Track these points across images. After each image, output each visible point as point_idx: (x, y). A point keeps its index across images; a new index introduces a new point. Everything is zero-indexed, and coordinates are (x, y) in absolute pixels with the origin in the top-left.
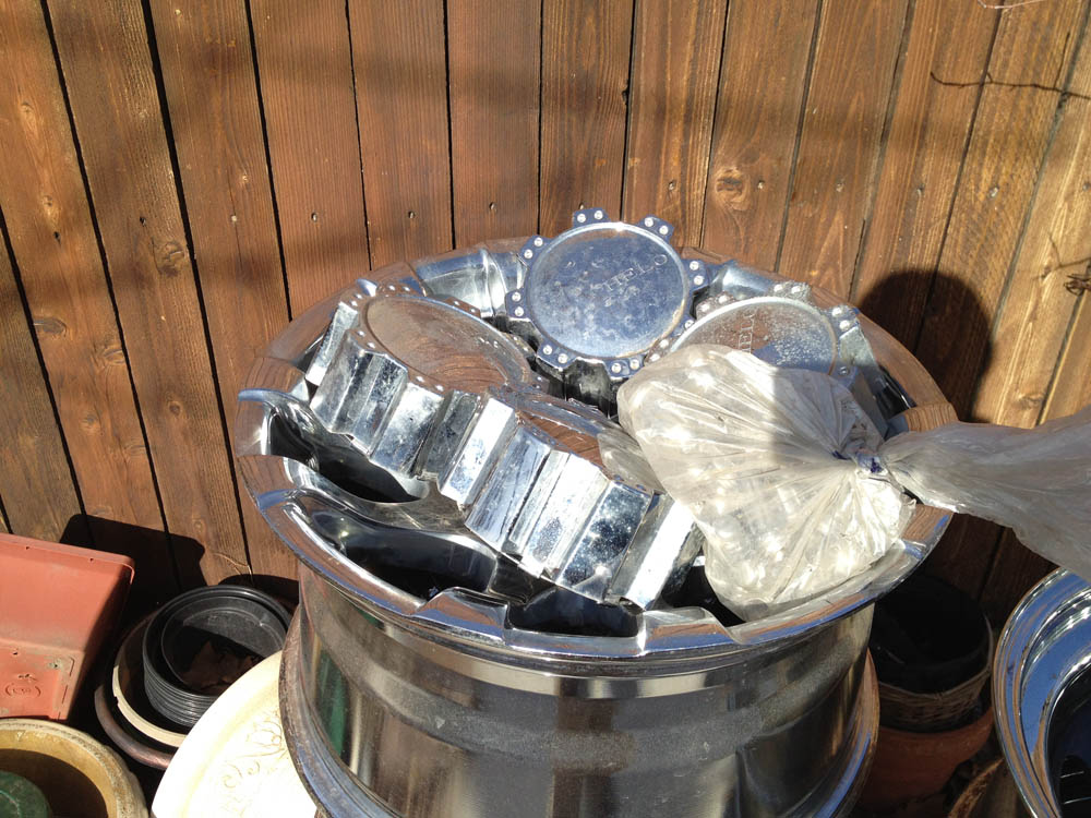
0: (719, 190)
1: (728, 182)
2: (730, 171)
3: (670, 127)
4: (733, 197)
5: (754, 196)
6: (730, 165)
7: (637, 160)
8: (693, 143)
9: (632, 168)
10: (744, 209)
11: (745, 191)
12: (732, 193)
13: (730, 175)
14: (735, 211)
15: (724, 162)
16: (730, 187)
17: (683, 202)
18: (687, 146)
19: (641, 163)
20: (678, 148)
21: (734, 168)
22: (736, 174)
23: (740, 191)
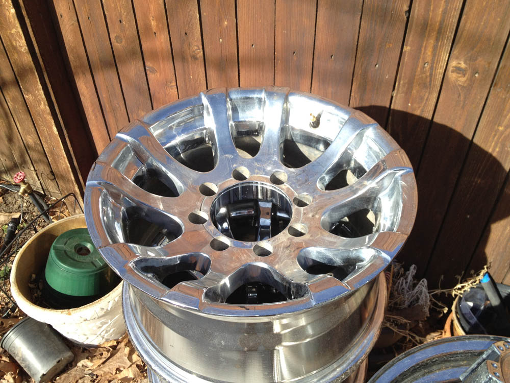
0: (453, 72)
1: (458, 70)
2: (460, 64)
3: (429, 34)
4: (460, 77)
5: (472, 80)
6: (461, 60)
7: (409, 48)
8: (441, 45)
9: (405, 51)
10: (466, 85)
11: (467, 76)
12: (460, 75)
13: (460, 65)
14: (459, 85)
15: (457, 58)
16: (458, 72)
17: (431, 75)
18: (437, 46)
19: (411, 50)
20: (432, 45)
21: (462, 63)
22: (463, 65)
23: (464, 75)
